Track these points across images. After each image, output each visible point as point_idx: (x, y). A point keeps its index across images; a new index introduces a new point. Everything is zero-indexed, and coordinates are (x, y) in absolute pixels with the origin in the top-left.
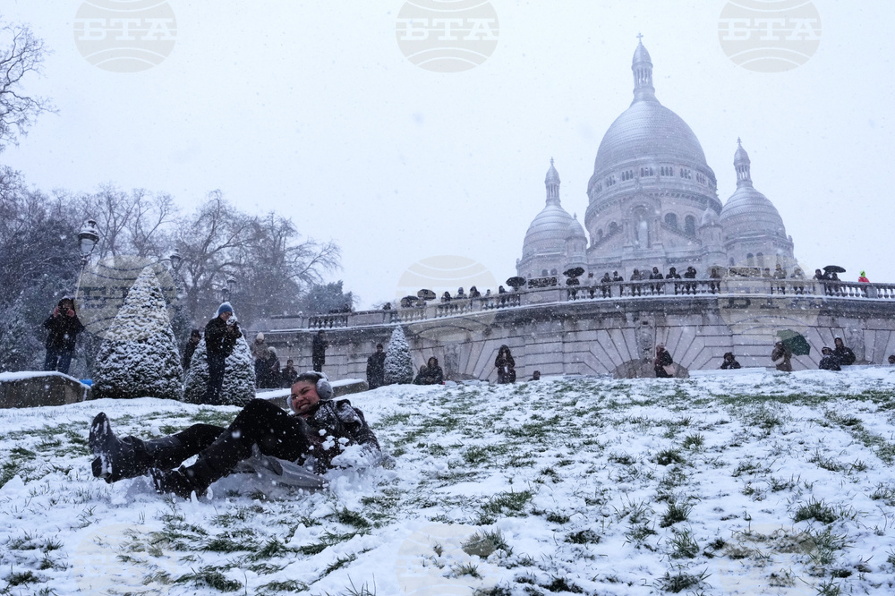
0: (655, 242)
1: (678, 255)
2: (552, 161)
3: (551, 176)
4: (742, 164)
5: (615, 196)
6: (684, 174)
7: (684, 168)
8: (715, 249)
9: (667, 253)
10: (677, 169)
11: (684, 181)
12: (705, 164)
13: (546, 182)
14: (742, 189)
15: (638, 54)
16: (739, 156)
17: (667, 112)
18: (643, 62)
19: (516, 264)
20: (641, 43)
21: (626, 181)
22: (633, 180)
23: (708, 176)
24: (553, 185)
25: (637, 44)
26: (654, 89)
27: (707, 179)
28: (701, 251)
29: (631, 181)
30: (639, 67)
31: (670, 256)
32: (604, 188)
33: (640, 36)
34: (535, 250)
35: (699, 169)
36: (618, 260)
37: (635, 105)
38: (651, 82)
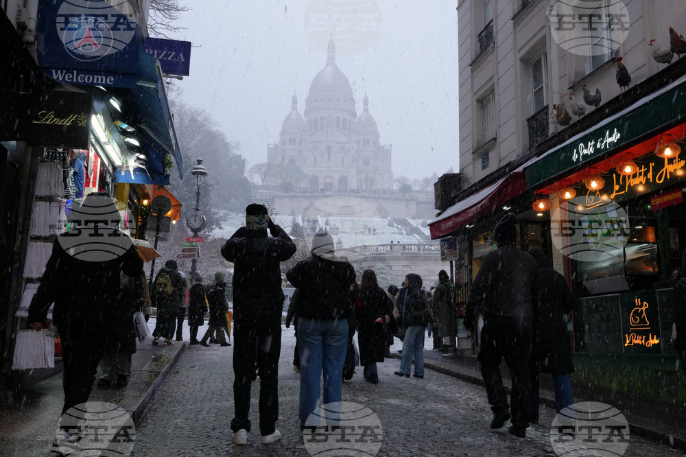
1: (341, 141)
3: (294, 98)
4: (366, 102)
5: (318, 108)
6: (344, 102)
7: (345, 99)
10: (342, 99)
13: (292, 101)
14: (365, 113)
15: (330, 43)
16: (365, 99)
18: (332, 48)
21: (322, 102)
22: (325, 102)
23: (353, 101)
24: (295, 101)
26: (335, 60)
32: (314, 102)
34: (288, 129)
37: (328, 67)
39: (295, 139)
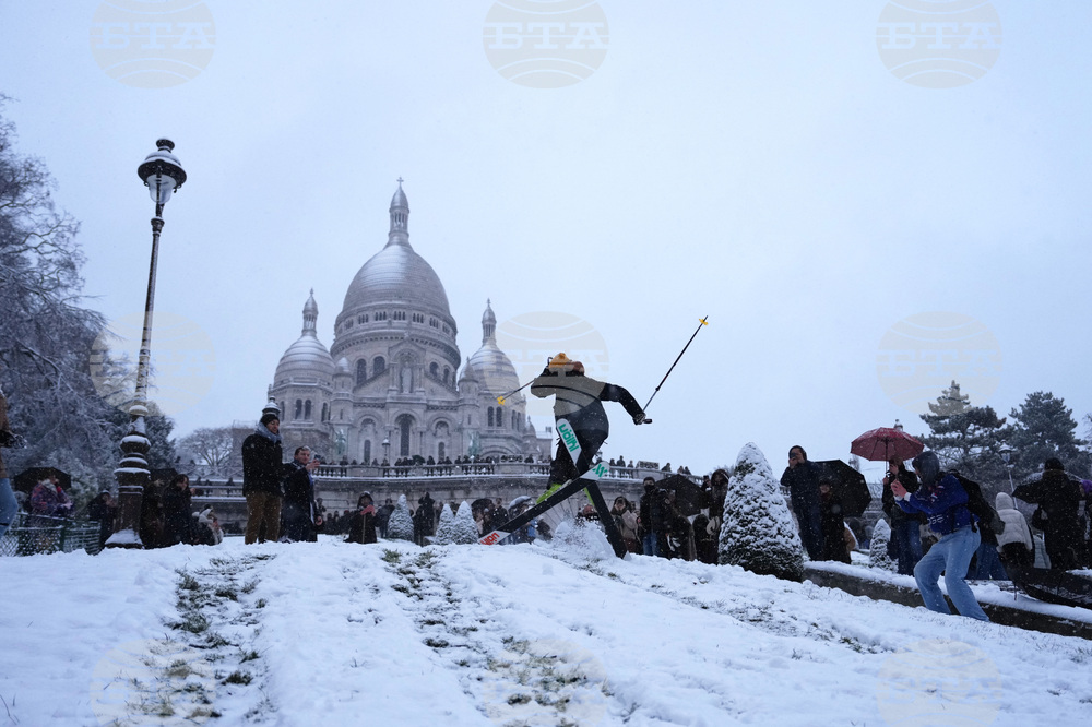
0: (418, 389)
1: (437, 403)
2: (312, 292)
3: (310, 306)
4: (489, 326)
5: (366, 335)
6: (433, 324)
7: (434, 318)
8: (471, 402)
9: (428, 400)
10: (427, 318)
11: (433, 329)
12: (449, 313)
13: (304, 312)
14: (487, 347)
15: (398, 198)
16: (487, 316)
17: (420, 260)
18: (401, 207)
19: (267, 390)
20: (400, 188)
21: (379, 321)
22: (386, 321)
23: (451, 326)
24: (310, 314)
25: (397, 188)
26: (408, 235)
27: (451, 330)
28: (457, 402)
29: (383, 322)
30: (397, 211)
31: (431, 403)
32: (356, 325)
33: (401, 181)
34: (291, 379)
35: (445, 320)
36: (383, 402)
37: (390, 248)
38: (406, 227)
39: (308, 402)
